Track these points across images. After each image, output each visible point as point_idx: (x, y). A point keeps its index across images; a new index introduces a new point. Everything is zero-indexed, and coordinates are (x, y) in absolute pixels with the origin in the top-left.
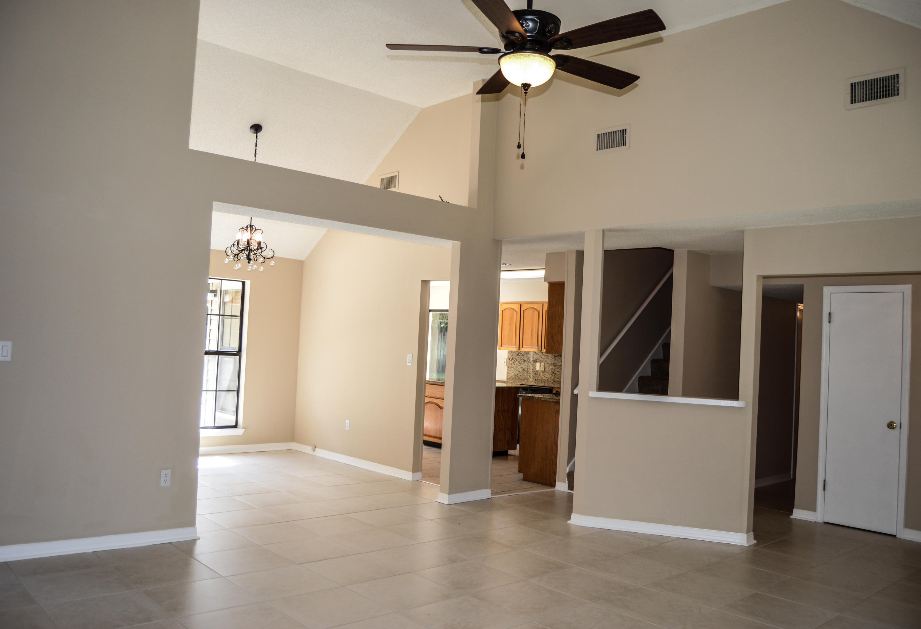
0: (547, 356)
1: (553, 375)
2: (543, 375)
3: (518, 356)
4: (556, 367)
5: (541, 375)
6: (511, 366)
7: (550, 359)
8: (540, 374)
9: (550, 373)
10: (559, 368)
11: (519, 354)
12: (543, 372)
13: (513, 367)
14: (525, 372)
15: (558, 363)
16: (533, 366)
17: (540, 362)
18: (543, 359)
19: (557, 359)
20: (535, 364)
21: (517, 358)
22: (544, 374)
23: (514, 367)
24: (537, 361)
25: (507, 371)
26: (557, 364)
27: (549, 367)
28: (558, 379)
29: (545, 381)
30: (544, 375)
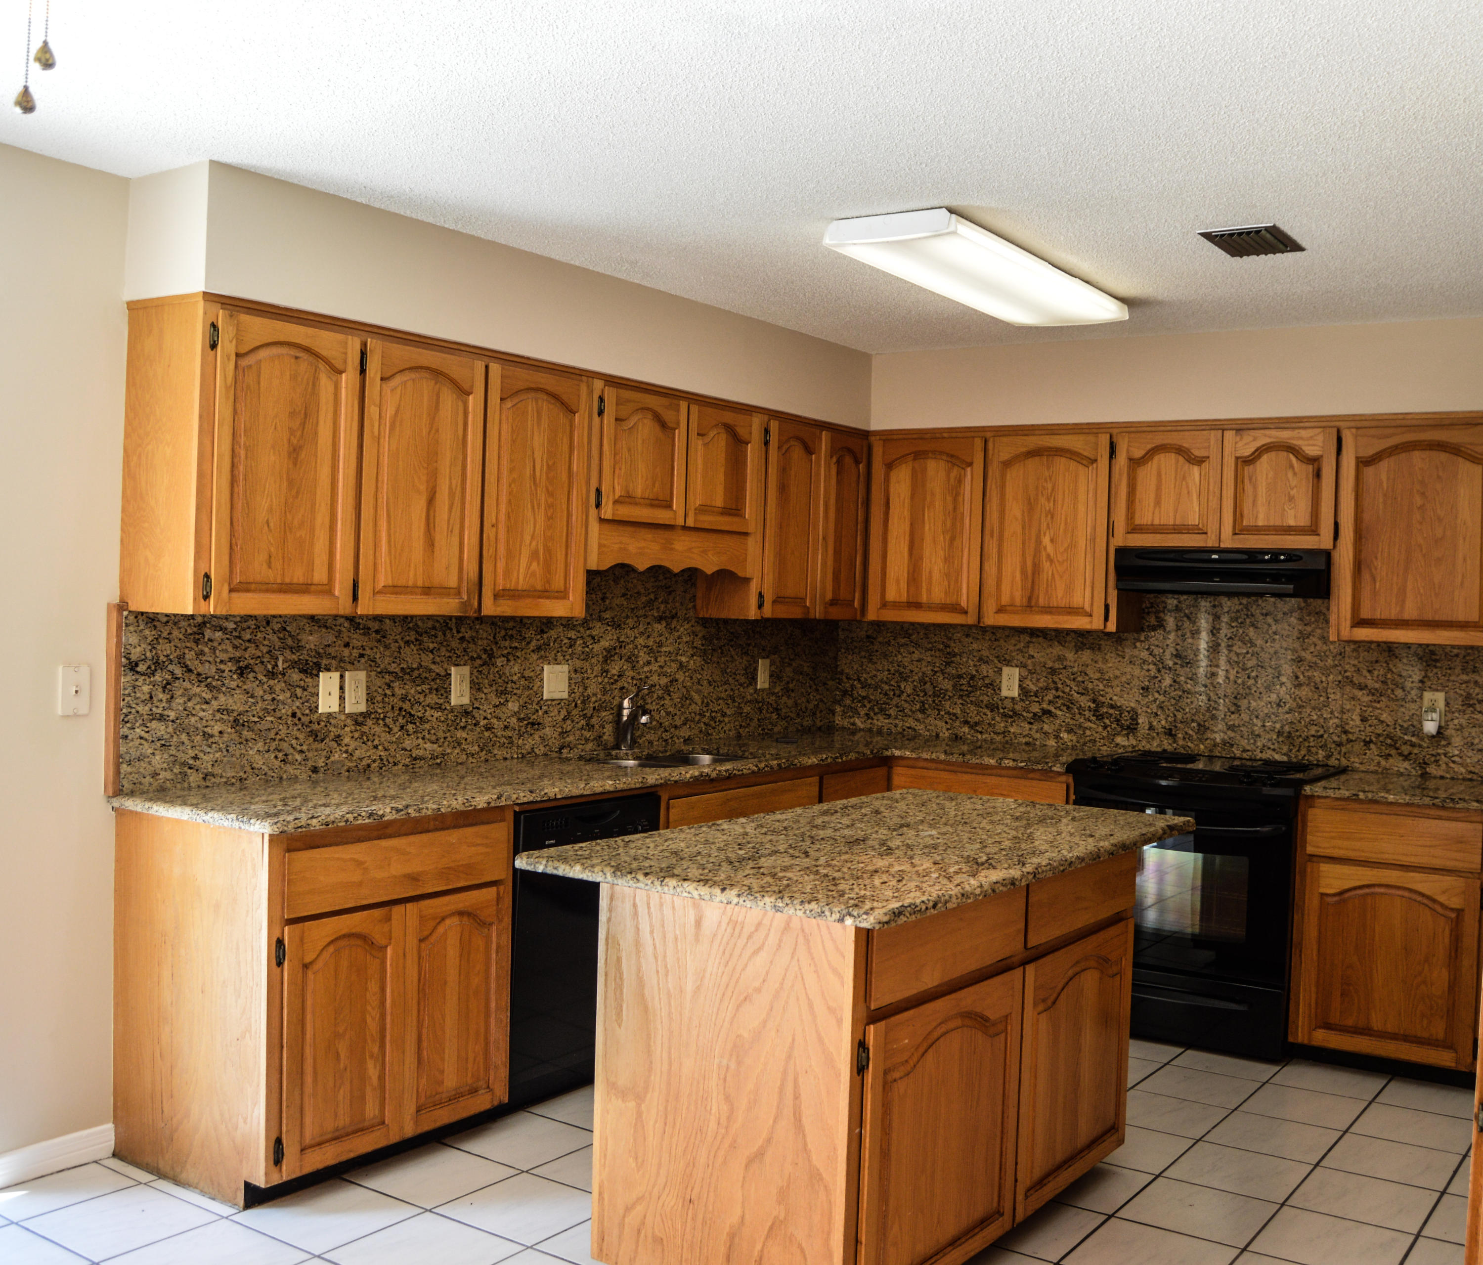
0: (377, 632)
1: (410, 727)
2: (356, 735)
3: (197, 642)
4: (425, 687)
5: (347, 740)
6: (144, 709)
7: (394, 646)
8: (339, 736)
9: (395, 721)
10: (437, 690)
11: (208, 633)
12: (357, 723)
13: (162, 718)
14: (245, 733)
15: (433, 667)
16: (299, 691)
17: (342, 666)
18: (355, 653)
19: (431, 646)
20: (309, 680)
21: (190, 655)
22: (365, 729)
23: (172, 715)
24: (324, 662)
25: (117, 746)
26: (430, 671)
27: (388, 692)
28: (436, 746)
29: (369, 766)
30: (363, 734)
